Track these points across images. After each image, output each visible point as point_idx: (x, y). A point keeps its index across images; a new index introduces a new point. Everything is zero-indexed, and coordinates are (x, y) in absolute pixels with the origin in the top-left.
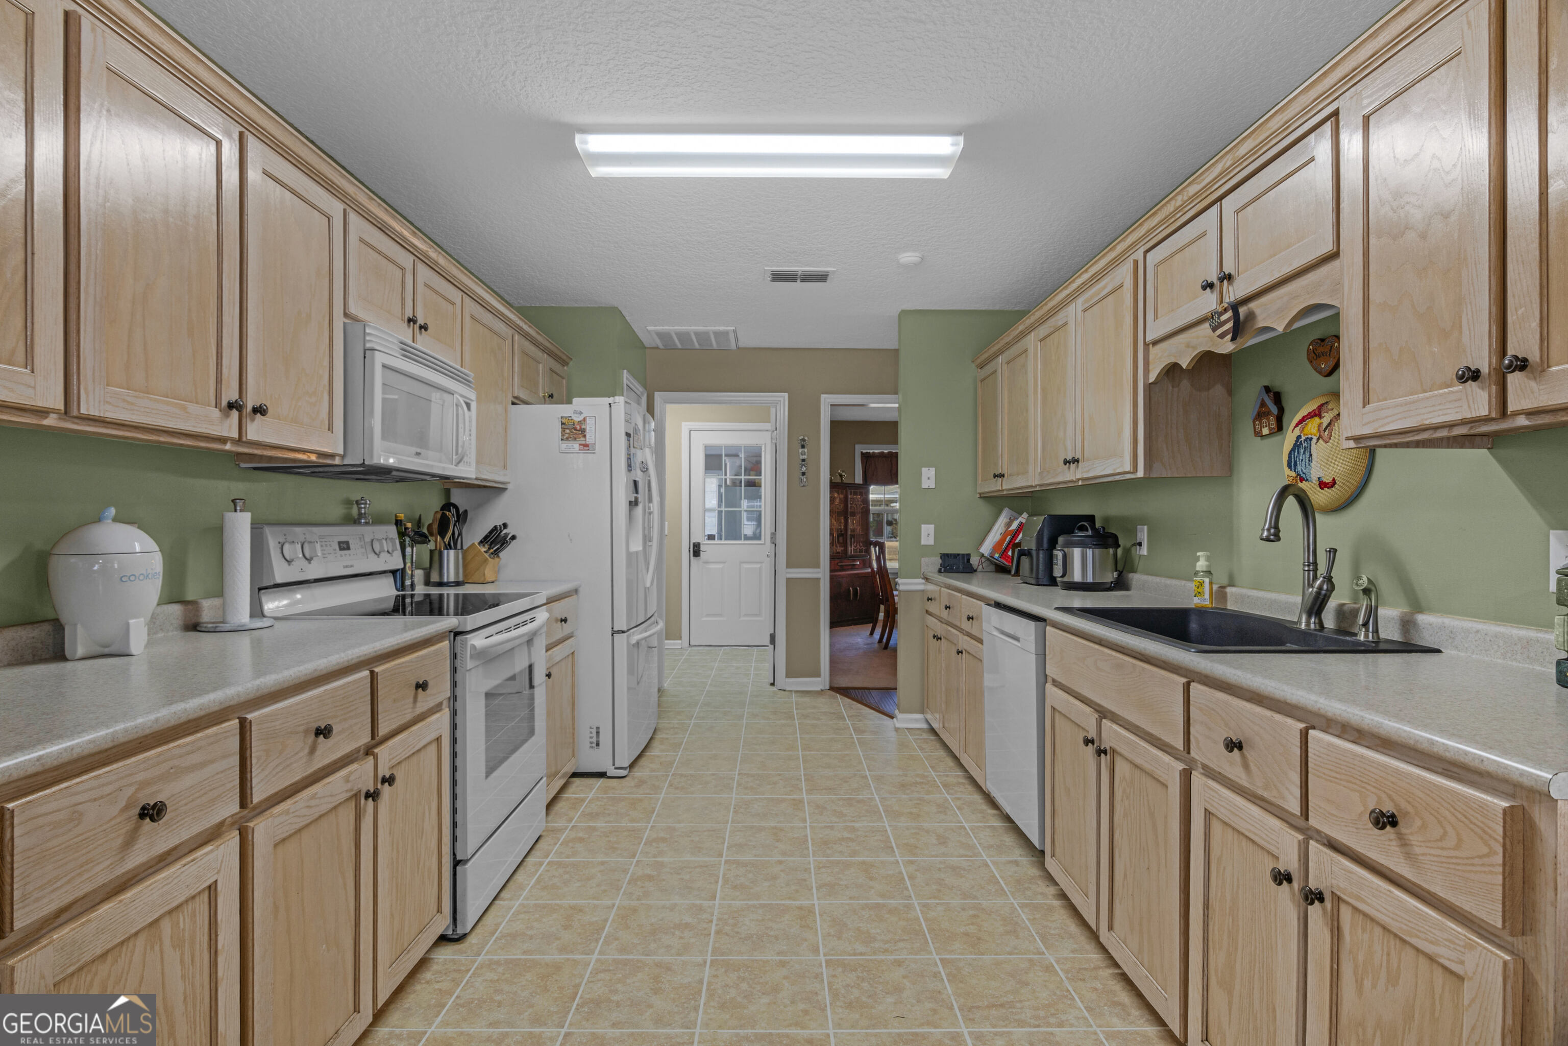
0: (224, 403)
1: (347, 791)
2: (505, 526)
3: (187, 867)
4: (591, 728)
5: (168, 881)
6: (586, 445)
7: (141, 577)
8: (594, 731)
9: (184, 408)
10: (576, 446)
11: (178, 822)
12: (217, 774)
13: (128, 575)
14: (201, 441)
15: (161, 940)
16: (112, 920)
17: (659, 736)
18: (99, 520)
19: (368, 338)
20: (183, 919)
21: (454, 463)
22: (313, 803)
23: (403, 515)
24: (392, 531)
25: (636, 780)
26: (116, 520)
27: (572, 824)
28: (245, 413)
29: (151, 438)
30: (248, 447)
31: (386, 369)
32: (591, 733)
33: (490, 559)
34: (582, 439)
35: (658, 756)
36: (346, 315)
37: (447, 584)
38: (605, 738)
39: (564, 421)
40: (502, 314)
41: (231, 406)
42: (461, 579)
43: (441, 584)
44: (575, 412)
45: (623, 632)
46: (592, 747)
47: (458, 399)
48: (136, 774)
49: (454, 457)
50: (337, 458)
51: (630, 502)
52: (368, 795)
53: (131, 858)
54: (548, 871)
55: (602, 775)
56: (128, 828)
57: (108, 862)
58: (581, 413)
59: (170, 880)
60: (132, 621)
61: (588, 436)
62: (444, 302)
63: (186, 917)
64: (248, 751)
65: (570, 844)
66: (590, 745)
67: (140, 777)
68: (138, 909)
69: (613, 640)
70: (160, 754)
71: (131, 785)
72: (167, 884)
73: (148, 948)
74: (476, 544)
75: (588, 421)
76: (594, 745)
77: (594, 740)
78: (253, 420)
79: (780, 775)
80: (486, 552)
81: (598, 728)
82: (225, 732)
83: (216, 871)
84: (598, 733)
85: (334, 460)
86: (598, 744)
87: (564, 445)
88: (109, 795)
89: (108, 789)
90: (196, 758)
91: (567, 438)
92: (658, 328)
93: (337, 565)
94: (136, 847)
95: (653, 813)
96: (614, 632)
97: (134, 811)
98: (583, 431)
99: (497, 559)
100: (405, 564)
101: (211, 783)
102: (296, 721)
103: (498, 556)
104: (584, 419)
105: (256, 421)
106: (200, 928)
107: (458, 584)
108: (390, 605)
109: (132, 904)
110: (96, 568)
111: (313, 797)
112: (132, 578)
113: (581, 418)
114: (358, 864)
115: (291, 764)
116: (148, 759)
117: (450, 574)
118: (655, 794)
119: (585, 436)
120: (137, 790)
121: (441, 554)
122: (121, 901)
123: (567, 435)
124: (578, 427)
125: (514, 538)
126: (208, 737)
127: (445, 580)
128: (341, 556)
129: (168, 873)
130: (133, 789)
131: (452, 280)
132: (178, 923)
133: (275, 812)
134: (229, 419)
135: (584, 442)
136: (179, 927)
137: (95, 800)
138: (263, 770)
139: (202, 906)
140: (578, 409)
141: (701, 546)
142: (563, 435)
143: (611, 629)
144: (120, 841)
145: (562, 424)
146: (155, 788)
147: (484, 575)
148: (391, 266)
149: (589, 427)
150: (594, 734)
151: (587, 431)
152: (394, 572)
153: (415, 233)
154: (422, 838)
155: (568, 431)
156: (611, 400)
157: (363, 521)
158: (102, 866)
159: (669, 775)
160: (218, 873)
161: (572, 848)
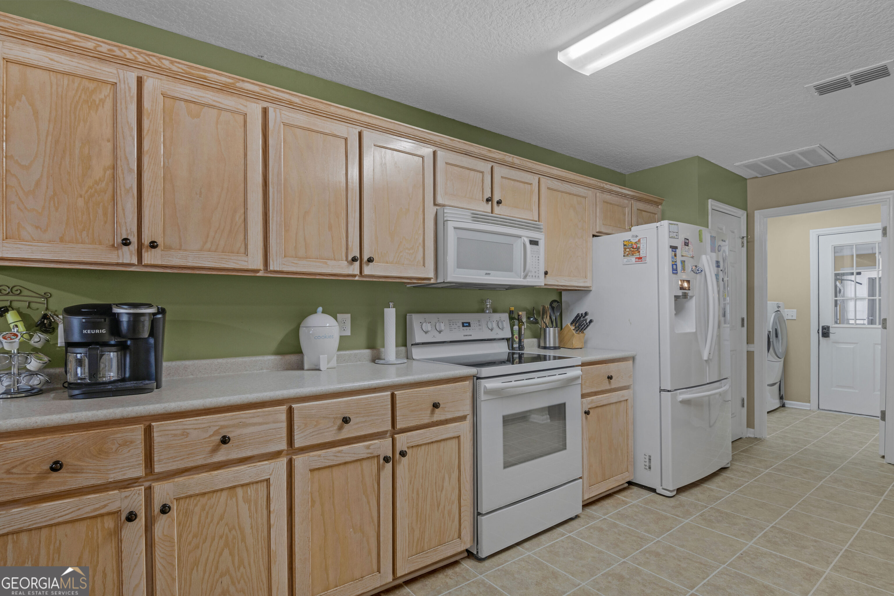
0: (350, 258)
1: (368, 453)
2: (586, 314)
3: (249, 468)
4: (645, 455)
5: (237, 472)
6: (640, 258)
7: (323, 337)
8: (647, 458)
9: (326, 263)
10: (633, 259)
11: (245, 447)
12: (270, 429)
13: (318, 336)
14: (341, 277)
15: (236, 496)
16: (205, 481)
17: (725, 475)
18: (315, 312)
19: (445, 215)
20: (251, 491)
21: (522, 277)
22: (339, 454)
23: (513, 308)
24: (505, 317)
25: (678, 502)
26: (323, 312)
27: (605, 517)
28: (363, 262)
29: (311, 278)
30: (369, 278)
31: (456, 229)
32: (645, 458)
33: (575, 334)
34: (638, 254)
35: (712, 490)
36: (435, 204)
37: (549, 348)
38: (655, 464)
39: (625, 243)
40: (582, 182)
41: (354, 259)
42: (557, 345)
43: (545, 348)
44: (633, 236)
45: (669, 391)
46: (646, 469)
47: (524, 240)
48: (219, 422)
49: (522, 274)
50: (432, 280)
51: (677, 297)
52: (386, 460)
53: (216, 457)
54: (563, 541)
55: (654, 490)
56: (214, 444)
57: (204, 456)
58: (637, 236)
59: (239, 471)
60: (321, 356)
61: (641, 252)
62: (522, 185)
63: (252, 491)
64: (293, 422)
65: (592, 530)
66: (644, 467)
67: (222, 423)
68: (220, 480)
69: (660, 395)
70: (233, 415)
71: (216, 426)
72: (237, 473)
73: (229, 498)
74: (569, 324)
75: (641, 242)
76: (647, 468)
77: (647, 464)
78: (368, 265)
79: (816, 541)
80: (574, 330)
81: (650, 456)
82: (276, 411)
83: (269, 474)
84: (650, 459)
85: (430, 281)
86: (650, 468)
87: (626, 260)
88: (203, 428)
89: (203, 426)
90: (255, 420)
91: (627, 255)
92: (744, 162)
93: (460, 334)
94: (219, 453)
95: (668, 531)
96: (661, 390)
97: (218, 437)
98: (638, 249)
99: (581, 334)
100: (513, 335)
101: (266, 433)
102: (326, 412)
103: (583, 333)
104: (639, 240)
105: (369, 266)
106: (261, 498)
107: (555, 348)
108: (505, 357)
109: (216, 477)
110: (311, 332)
111: (339, 452)
112: (319, 338)
113: (637, 240)
114: (379, 494)
115: (324, 432)
116: (226, 416)
117: (551, 341)
118: (682, 518)
119: (639, 252)
120: (219, 429)
121: (545, 331)
122: (211, 474)
123: (627, 253)
124: (635, 246)
125: (591, 321)
126: (264, 412)
127: (548, 346)
128: (463, 330)
129: (240, 468)
130: (217, 428)
131: (530, 171)
132: (247, 492)
133: (311, 454)
134: (353, 266)
135: (638, 256)
136: (248, 494)
137: (195, 429)
138: (302, 432)
139: (262, 488)
140: (635, 234)
141: (831, 329)
142: (624, 253)
143: (659, 388)
144: (210, 448)
145: (624, 245)
146: (230, 430)
147: (573, 343)
148: (472, 173)
149: (642, 246)
150: (647, 460)
151: (641, 248)
152: (508, 340)
153: (490, 151)
154: (442, 491)
155: (628, 250)
156: (658, 224)
157: (488, 311)
158: (200, 457)
159: (708, 507)
160: (270, 475)
161: (591, 533)
